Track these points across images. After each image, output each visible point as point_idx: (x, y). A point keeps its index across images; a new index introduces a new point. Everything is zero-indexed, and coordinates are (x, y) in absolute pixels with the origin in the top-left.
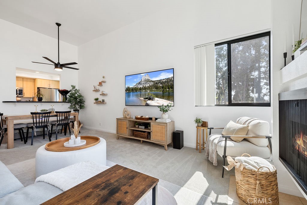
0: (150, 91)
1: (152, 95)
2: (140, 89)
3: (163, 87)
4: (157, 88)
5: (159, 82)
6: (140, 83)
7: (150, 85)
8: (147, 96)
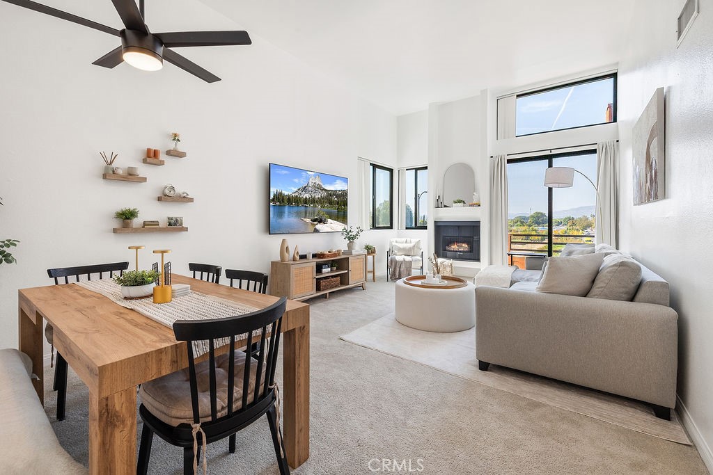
1: (324, 214)
2: (306, 201)
3: (338, 203)
4: (331, 203)
5: (334, 194)
6: (304, 189)
7: (321, 196)
8: (317, 216)
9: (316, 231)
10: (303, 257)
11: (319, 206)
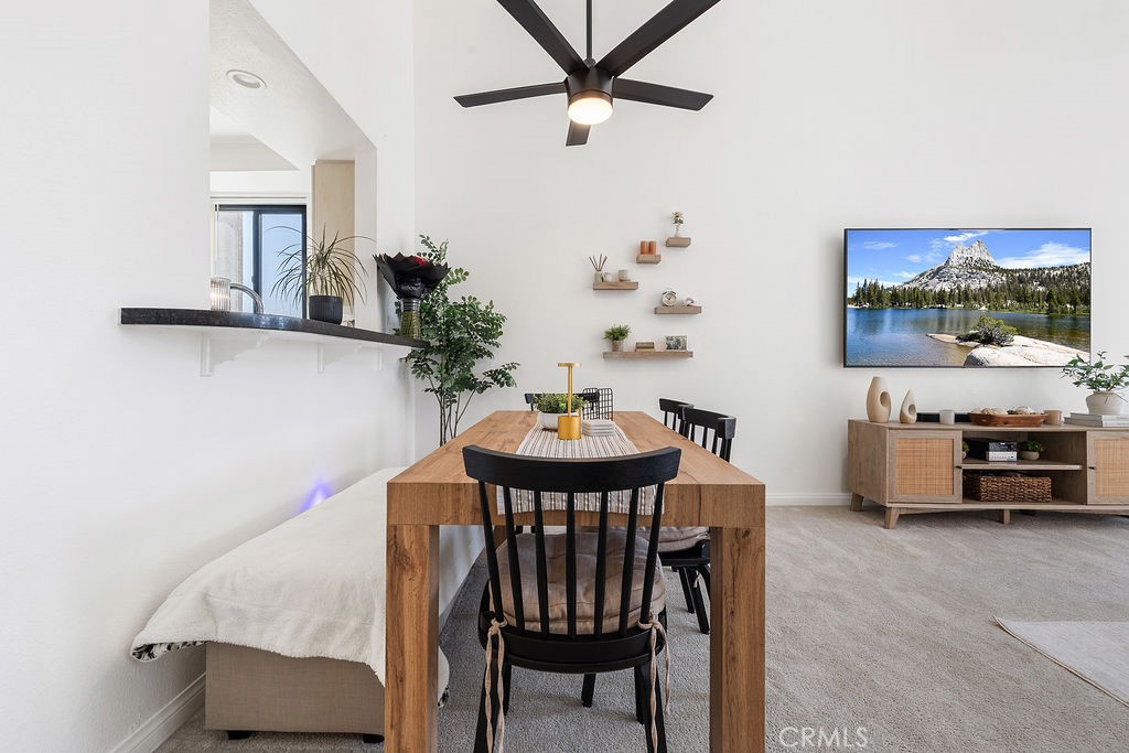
0: (989, 308)
1: (998, 325)
2: (941, 298)
3: (1049, 298)
4: (1022, 298)
5: (1033, 277)
7: (989, 285)
8: (975, 328)
9: (973, 363)
10: (932, 418)
11: (984, 308)
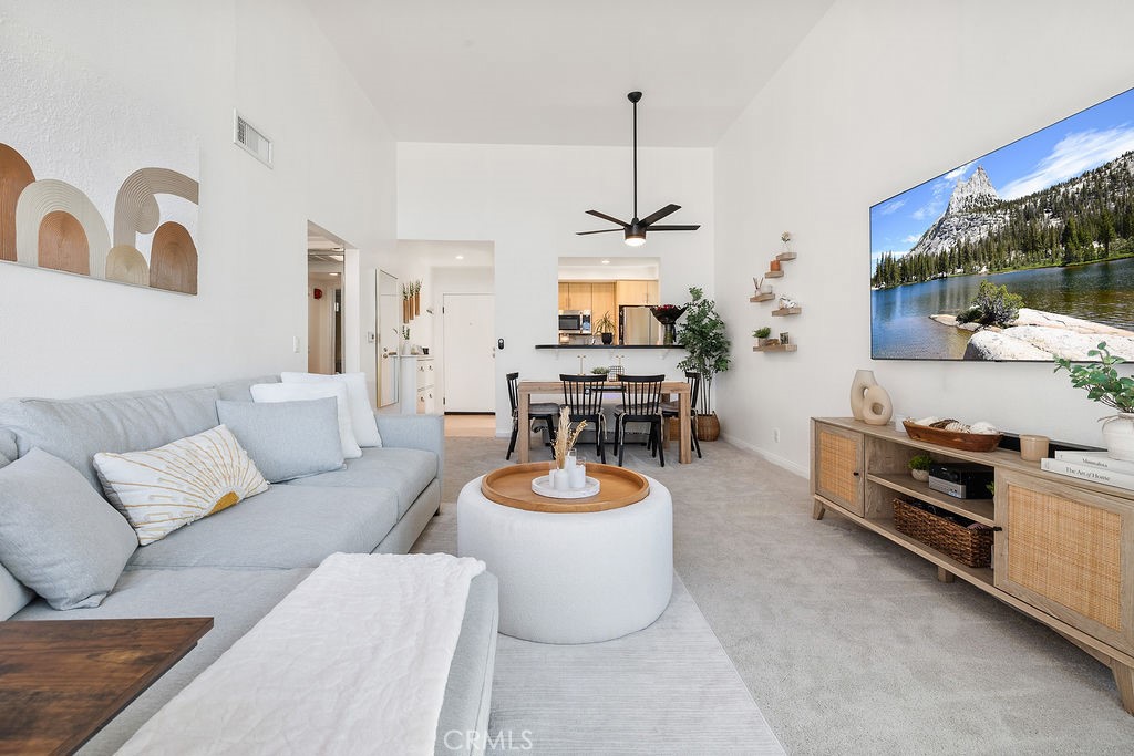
0: (990, 268)
1: (1000, 294)
2: (943, 263)
3: (1066, 235)
4: (1029, 244)
5: (1044, 205)
6: (939, 230)
7: (990, 234)
8: (975, 302)
9: (974, 354)
11: (984, 269)
